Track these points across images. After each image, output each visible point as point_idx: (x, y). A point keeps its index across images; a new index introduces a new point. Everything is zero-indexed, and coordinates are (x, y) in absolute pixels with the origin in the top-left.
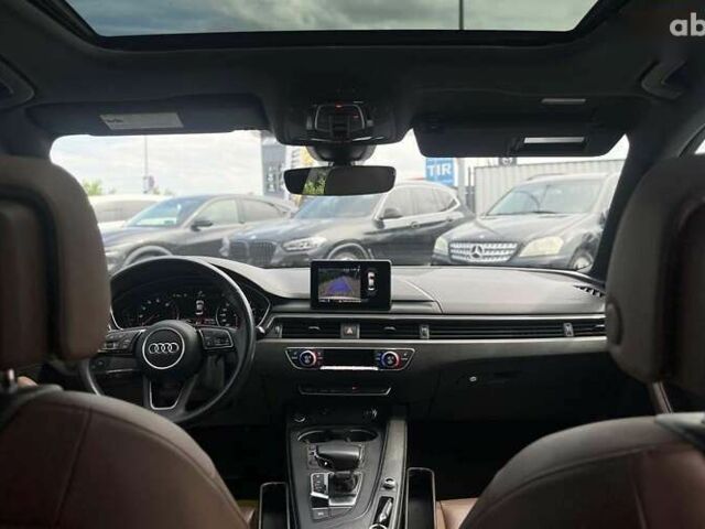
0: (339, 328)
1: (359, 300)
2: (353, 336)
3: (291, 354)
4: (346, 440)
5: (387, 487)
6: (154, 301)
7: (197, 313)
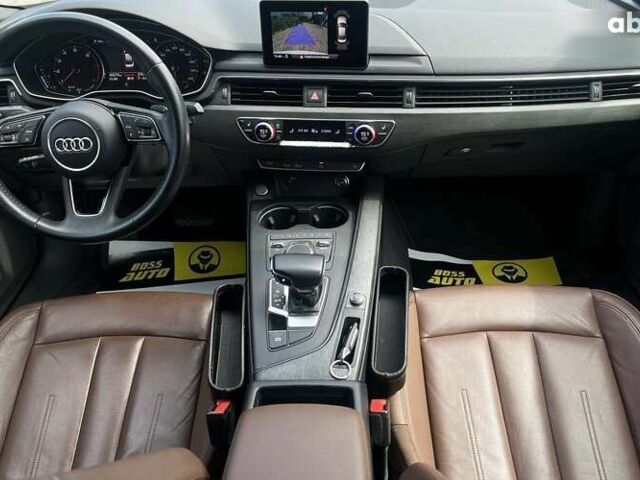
0: (301, 93)
1: (325, 55)
2: (318, 103)
3: (243, 124)
4: (314, 219)
5: (354, 304)
6: (70, 51)
7: (127, 66)
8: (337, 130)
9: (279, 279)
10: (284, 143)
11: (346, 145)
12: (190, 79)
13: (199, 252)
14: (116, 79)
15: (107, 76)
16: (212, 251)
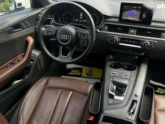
0: (128, 30)
1: (138, 20)
2: (133, 34)
3: (109, 37)
4: (125, 67)
5: (136, 96)
6: (67, 13)
7: (81, 18)
8: (138, 42)
9: (114, 84)
10: (120, 44)
11: (140, 47)
12: (97, 23)
13: (89, 70)
14: (77, 21)
15: (75, 20)
16: (92, 70)
